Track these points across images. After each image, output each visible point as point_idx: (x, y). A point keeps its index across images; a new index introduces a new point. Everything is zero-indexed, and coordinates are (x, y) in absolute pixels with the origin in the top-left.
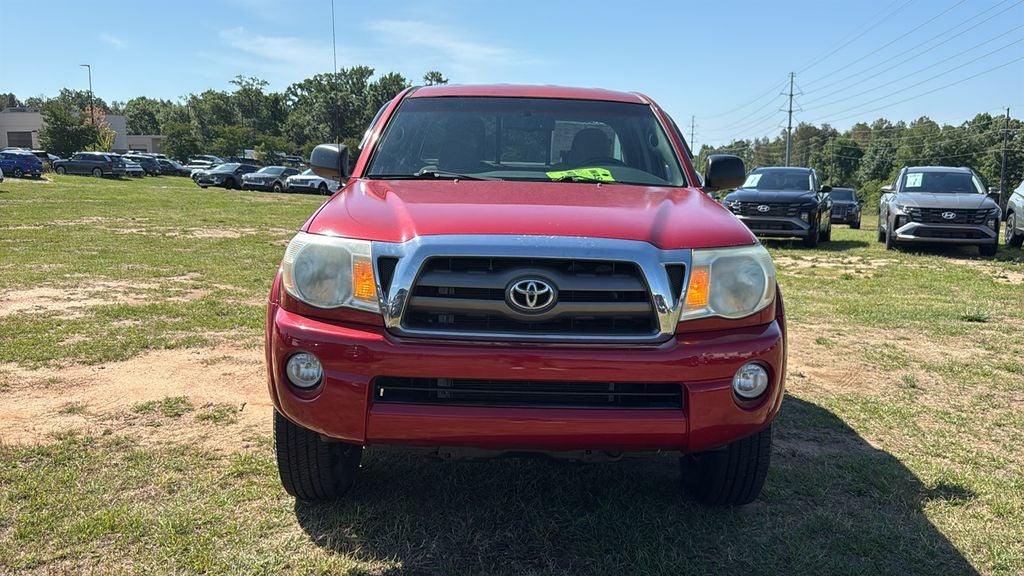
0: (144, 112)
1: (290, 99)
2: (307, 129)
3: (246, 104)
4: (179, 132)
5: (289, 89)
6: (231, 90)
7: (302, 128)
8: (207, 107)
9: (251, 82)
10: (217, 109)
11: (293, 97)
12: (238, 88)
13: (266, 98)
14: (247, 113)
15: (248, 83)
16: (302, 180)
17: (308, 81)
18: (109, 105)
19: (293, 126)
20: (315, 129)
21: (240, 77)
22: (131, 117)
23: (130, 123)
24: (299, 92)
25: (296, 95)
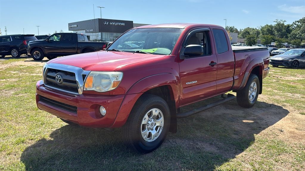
0: (247, 32)
1: (293, 26)
2: (298, 35)
3: (278, 28)
4: (250, 37)
5: (294, 23)
6: (274, 24)
7: (296, 35)
8: (265, 29)
9: (280, 21)
10: (268, 30)
11: (294, 25)
12: (276, 23)
13: (285, 26)
14: (278, 31)
15: (279, 22)
16: (277, 52)
17: (301, 20)
18: (239, 30)
19: (293, 35)
20: (300, 35)
21: (277, 20)
22: (243, 33)
23: (242, 35)
24: (297, 23)
25: (296, 24)
